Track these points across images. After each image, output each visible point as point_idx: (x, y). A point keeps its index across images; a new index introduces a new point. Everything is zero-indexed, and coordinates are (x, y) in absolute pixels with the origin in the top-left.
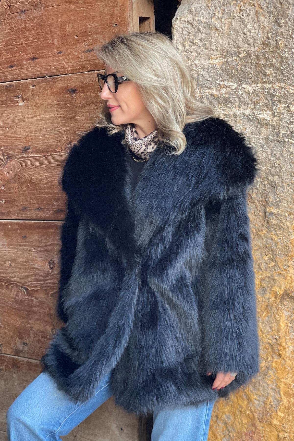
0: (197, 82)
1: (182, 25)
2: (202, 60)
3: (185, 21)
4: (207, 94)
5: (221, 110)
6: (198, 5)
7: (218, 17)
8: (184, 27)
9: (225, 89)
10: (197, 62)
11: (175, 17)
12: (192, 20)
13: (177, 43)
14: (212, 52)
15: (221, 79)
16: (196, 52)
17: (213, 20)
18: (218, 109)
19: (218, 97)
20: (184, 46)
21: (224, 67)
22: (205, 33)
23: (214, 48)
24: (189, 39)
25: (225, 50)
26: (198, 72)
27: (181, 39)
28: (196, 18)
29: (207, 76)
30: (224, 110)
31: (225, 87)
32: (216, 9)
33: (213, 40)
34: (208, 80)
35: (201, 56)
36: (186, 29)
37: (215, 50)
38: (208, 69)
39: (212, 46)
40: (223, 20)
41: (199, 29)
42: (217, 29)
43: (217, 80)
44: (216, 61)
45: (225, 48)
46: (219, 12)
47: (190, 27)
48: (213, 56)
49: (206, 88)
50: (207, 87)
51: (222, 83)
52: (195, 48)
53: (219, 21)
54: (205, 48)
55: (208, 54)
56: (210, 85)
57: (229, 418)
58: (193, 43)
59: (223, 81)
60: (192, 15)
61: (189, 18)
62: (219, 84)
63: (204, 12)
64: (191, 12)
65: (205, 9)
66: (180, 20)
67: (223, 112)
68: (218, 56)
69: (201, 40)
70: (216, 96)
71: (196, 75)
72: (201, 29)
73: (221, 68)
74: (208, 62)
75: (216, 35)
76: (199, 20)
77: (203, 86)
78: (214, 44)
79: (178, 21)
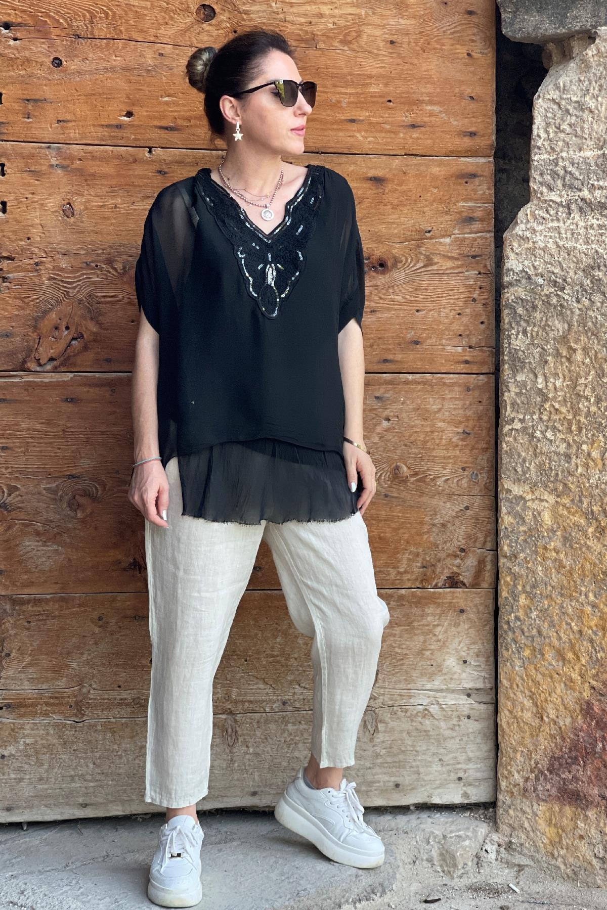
0: (564, 181)
1: (545, 106)
2: (571, 152)
3: (550, 100)
4: (577, 198)
5: (595, 220)
6: (568, 79)
7: (593, 94)
8: (549, 108)
9: (600, 191)
10: (564, 154)
11: (537, 94)
12: (559, 99)
13: (538, 128)
14: (584, 141)
15: (595, 178)
16: (564, 141)
17: (587, 98)
18: (590, 218)
19: (591, 203)
20: (547, 132)
21: (600, 161)
22: (576, 116)
23: (586, 136)
24: (555, 123)
25: (602, 139)
26: (564, 168)
27: (543, 124)
28: (565, 96)
29: (577, 174)
30: (598, 219)
31: (600, 188)
32: (590, 84)
33: (585, 126)
34: (578, 179)
35: (570, 146)
36: (551, 110)
37: (589, 139)
38: (578, 164)
39: (585, 133)
40: (600, 99)
41: (567, 111)
42: (591, 111)
43: (590, 179)
44: (588, 154)
45: (602, 136)
46: (594, 89)
47: (555, 107)
48: (585, 147)
49: (576, 190)
51: (596, 183)
52: (562, 135)
53: (594, 100)
54: (576, 136)
55: (579, 144)
56: (580, 186)
57: (596, 635)
58: (559, 128)
59: (598, 181)
60: (560, 91)
61: (554, 94)
62: (593, 185)
63: (575, 88)
64: (558, 88)
65: (577, 84)
66: (543, 98)
67: (598, 223)
68: (592, 147)
69: (570, 125)
70: (588, 201)
71: (562, 173)
72: (571, 111)
73: (596, 163)
74: (578, 155)
75: (590, 119)
76: (568, 99)
77: (571, 187)
78: (586, 131)
79: (540, 100)
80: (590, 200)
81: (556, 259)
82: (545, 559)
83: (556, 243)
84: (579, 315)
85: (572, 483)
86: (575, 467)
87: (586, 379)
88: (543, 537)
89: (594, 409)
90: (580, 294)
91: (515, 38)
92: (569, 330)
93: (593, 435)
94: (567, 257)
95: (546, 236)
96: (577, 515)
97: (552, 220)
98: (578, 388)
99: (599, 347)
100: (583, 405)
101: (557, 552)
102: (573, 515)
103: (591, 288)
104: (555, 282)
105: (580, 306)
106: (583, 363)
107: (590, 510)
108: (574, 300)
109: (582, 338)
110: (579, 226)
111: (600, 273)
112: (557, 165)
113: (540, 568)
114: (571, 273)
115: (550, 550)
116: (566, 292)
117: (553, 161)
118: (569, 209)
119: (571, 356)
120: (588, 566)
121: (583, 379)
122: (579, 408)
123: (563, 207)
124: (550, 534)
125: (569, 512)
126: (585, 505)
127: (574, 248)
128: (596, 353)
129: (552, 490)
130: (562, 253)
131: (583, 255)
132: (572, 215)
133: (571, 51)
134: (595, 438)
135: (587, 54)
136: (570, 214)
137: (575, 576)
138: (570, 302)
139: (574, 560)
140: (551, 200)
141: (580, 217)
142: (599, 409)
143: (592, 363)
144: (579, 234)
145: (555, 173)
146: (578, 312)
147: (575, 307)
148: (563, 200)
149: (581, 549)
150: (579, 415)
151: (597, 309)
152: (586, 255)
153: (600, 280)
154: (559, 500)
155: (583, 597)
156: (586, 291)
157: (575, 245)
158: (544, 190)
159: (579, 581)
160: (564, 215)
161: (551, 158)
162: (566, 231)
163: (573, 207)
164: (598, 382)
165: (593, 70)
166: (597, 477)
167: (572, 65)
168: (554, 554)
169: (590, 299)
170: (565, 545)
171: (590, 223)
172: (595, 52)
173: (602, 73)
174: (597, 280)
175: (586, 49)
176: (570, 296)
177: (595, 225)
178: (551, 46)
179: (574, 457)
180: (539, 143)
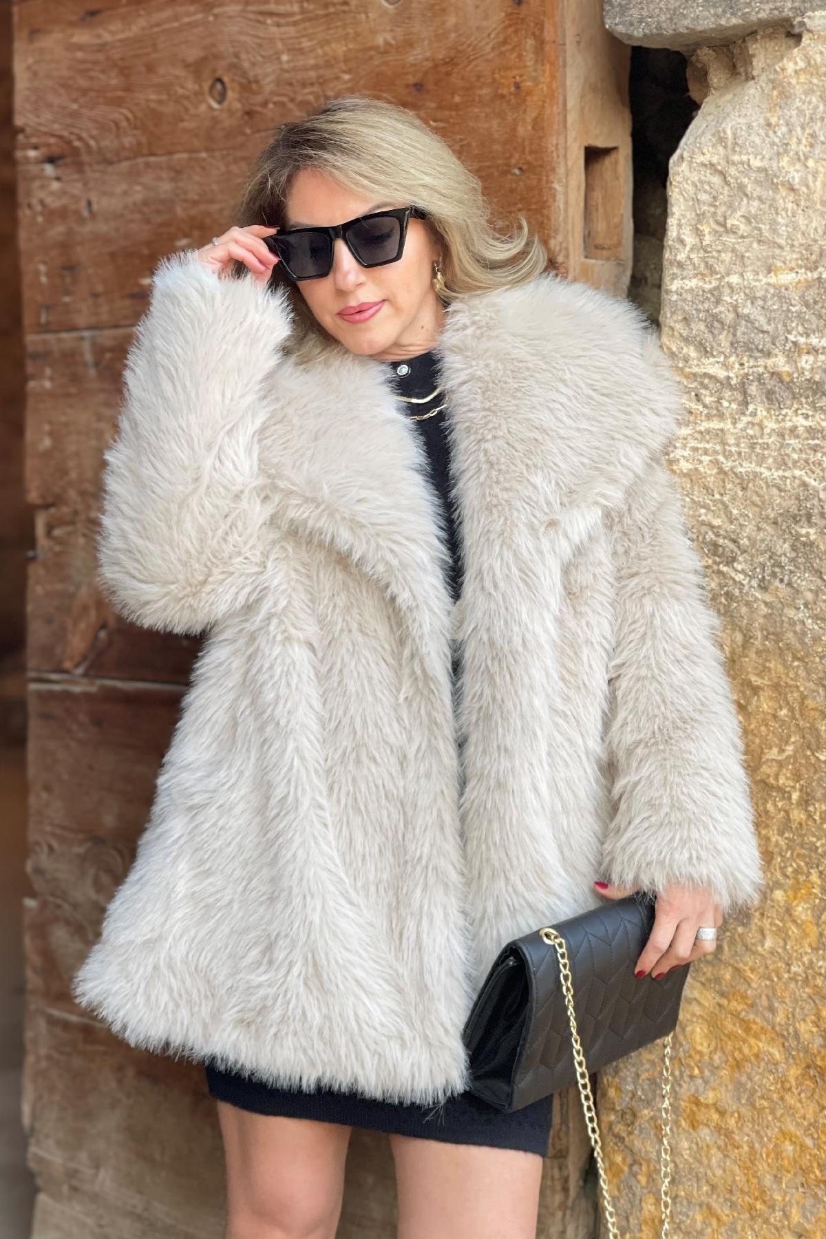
0: (734, 335)
1: (695, 177)
2: (749, 275)
3: (705, 165)
4: (761, 370)
5: (800, 418)
6: (741, 120)
7: (797, 153)
8: (701, 182)
9: (811, 358)
10: (734, 279)
11: (678, 152)
12: (723, 162)
13: (680, 225)
14: (777, 251)
15: (800, 328)
16: (733, 250)
17: (785, 161)
19: (792, 381)
20: (698, 233)
21: (811, 294)
22: (760, 199)
23: (782, 242)
24: (715, 214)
25: (816, 248)
26: (735, 308)
27: (690, 215)
28: (736, 158)
29: (762, 320)
30: (806, 417)
31: (813, 351)
32: (790, 131)
33: (780, 220)
34: (763, 332)
35: (748, 262)
36: (707, 187)
37: (788, 248)
38: (764, 299)
39: (779, 235)
40: (811, 163)
41: (741, 187)
42: (792, 189)
43: (789, 332)
44: (786, 278)
45: (815, 241)
46: (799, 141)
47: (716, 180)
48: (779, 264)
49: (759, 354)
50: (761, 351)
51: (802, 340)
52: (730, 240)
53: (798, 166)
54: (759, 242)
55: (768, 257)
56: (769, 345)
58: (724, 226)
59: (808, 336)
60: (725, 147)
61: (713, 154)
62: (795, 343)
63: (757, 140)
64: (721, 140)
65: (762, 132)
66: (691, 162)
67: (806, 423)
68: (793, 264)
69: (747, 219)
70: (785, 376)
71: (729, 317)
72: (749, 189)
73: (802, 297)
74: (765, 280)
75: (790, 206)
76: (742, 163)
77: (750, 348)
78: (782, 230)
79: (684, 166)
80: (790, 375)
81: (717, 496)
82: (694, 1125)
83: (716, 463)
84: (765, 617)
85: (752, 970)
86: (759, 936)
87: (782, 751)
88: (692, 1077)
89: (798, 815)
90: (768, 571)
91: (630, 37)
92: (744, 647)
93: (797, 871)
94: (740, 493)
95: (695, 449)
96: (763, 1037)
97: (709, 417)
98: (765, 769)
99: (811, 685)
100: (775, 805)
101: (722, 1113)
102: (756, 1037)
103: (792, 560)
104: (716, 545)
105: (768, 598)
106: (775, 717)
107: (791, 1029)
108: (754, 583)
109: (772, 665)
110: (767, 431)
111: (812, 531)
112: (718, 302)
113: (686, 1144)
114: (749, 529)
115: (707, 1106)
116: (739, 567)
117: (710, 291)
118: (745, 393)
119: (749, 702)
120: (789, 1148)
121: (775, 750)
122: (767, 812)
123: (732, 388)
124: (707, 1073)
125: (748, 1030)
126: (780, 1018)
127: (756, 475)
128: (804, 697)
129: (709, 980)
130: (729, 486)
131: (775, 491)
132: (751, 407)
133: (748, 60)
134: (802, 878)
135: (783, 70)
136: (746, 404)
137: (762, 1167)
138: (746, 589)
139: (757, 1132)
140: (706, 375)
141: (768, 410)
142: (810, 816)
143: (794, 717)
144: (766, 446)
145: (715, 317)
146: (764, 610)
147: (756, 600)
148: (731, 375)
149: (773, 1112)
150: (767, 826)
151: (806, 605)
152: (780, 490)
153: (812, 544)
154: (725, 1002)
155: (779, 1214)
156: (782, 567)
157: (758, 469)
158: (692, 352)
159: (768, 1181)
160: (734, 406)
161: (707, 287)
162: (738, 439)
163: (753, 389)
164: (808, 758)
165: (798, 103)
166: (805, 959)
167: (752, 91)
168: (715, 1116)
169: (790, 584)
170: (739, 1100)
171: (789, 424)
172: (801, 64)
173: (816, 108)
174: (804, 544)
175: (782, 58)
176: (746, 575)
177: (801, 430)
178: (705, 54)
179: (757, 914)
180: (681, 257)
